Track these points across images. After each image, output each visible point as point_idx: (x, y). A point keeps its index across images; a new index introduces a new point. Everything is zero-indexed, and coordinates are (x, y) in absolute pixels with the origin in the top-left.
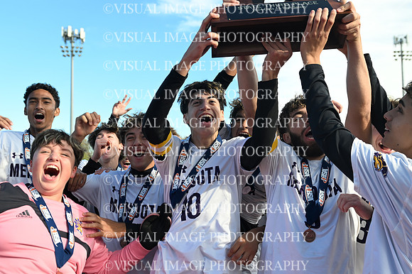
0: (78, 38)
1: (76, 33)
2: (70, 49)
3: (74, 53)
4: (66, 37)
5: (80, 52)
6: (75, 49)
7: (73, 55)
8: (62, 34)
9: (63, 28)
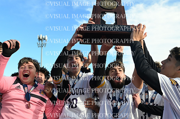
0: (45, 39)
1: (44, 37)
2: (41, 44)
3: (43, 46)
4: (39, 39)
5: (45, 45)
6: (43, 44)
7: (42, 47)
8: (38, 38)
9: (38, 35)
